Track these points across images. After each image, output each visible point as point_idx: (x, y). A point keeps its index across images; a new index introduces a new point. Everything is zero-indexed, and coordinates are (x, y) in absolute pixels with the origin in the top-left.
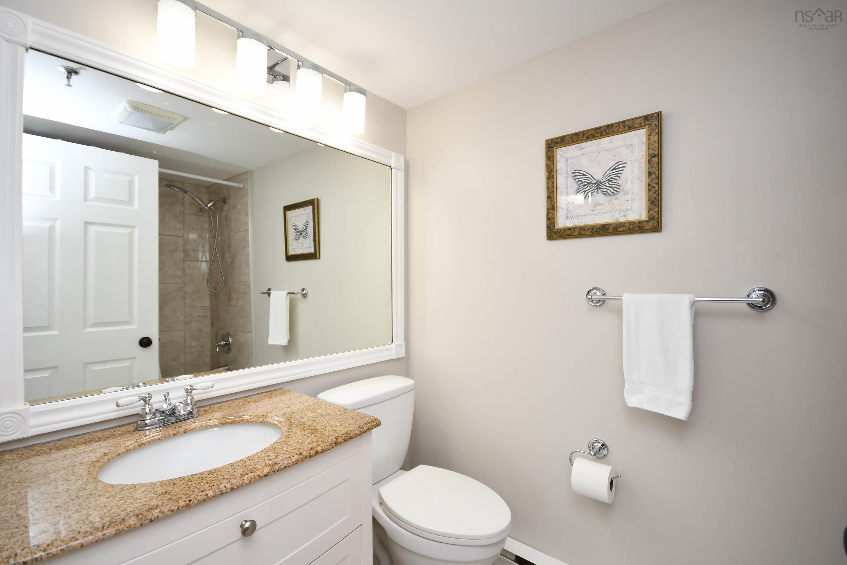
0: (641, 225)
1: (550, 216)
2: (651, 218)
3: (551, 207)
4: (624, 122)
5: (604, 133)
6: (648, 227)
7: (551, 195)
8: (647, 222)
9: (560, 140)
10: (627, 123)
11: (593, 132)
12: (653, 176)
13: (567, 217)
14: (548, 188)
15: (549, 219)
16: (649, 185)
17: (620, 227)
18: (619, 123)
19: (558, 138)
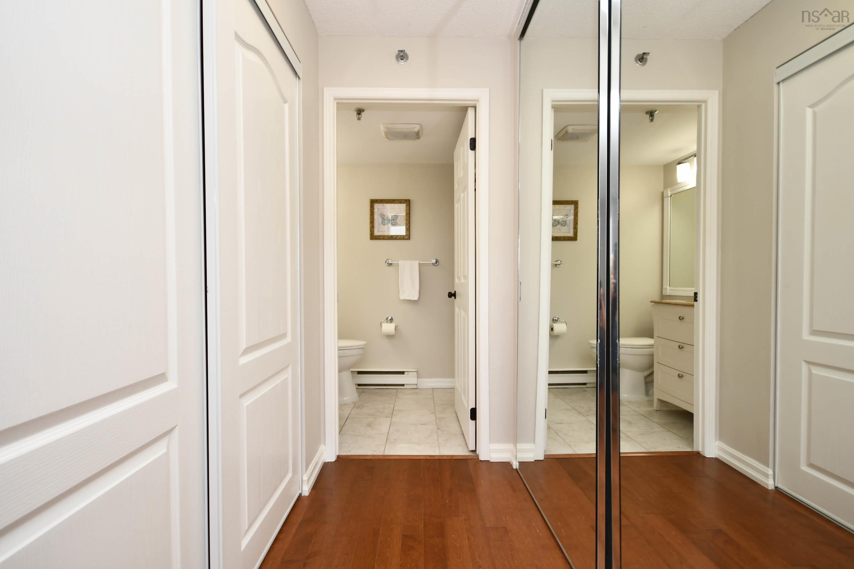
0: (404, 237)
1: (372, 230)
2: (407, 235)
3: (372, 226)
4: (398, 200)
5: (392, 202)
6: (406, 238)
7: (372, 222)
8: (406, 236)
9: (375, 201)
10: (400, 201)
11: (388, 201)
12: (408, 221)
13: (378, 231)
14: (371, 219)
15: (371, 231)
16: (406, 224)
17: (397, 237)
18: (397, 200)
19: (375, 200)
